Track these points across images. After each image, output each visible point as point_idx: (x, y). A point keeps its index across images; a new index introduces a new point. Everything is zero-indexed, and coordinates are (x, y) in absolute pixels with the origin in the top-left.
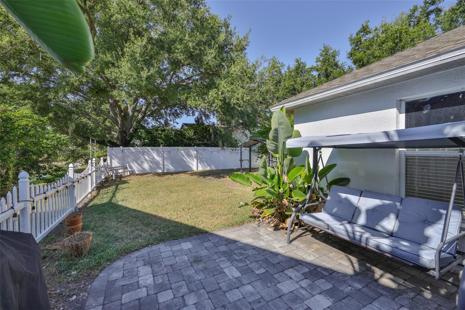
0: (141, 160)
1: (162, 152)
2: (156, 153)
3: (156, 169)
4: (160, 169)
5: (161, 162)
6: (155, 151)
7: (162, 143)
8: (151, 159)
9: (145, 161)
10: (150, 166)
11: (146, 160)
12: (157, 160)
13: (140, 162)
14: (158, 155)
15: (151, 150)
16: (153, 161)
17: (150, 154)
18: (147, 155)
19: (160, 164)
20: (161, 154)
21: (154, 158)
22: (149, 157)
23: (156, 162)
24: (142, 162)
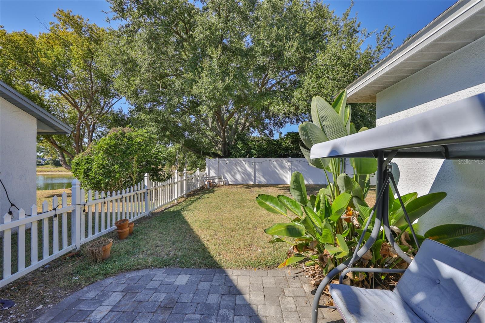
0: (234, 171)
1: (254, 164)
2: (248, 165)
3: (248, 181)
4: (252, 180)
5: (252, 173)
6: (247, 163)
7: (255, 154)
8: (243, 170)
9: (237, 172)
10: (242, 177)
11: (239, 171)
12: (249, 172)
13: (233, 173)
14: (250, 167)
15: (243, 161)
16: (245, 173)
17: (243, 165)
18: (240, 166)
19: (252, 175)
20: (252, 166)
21: (246, 169)
22: (242, 169)
23: (248, 174)
24: (235, 173)
